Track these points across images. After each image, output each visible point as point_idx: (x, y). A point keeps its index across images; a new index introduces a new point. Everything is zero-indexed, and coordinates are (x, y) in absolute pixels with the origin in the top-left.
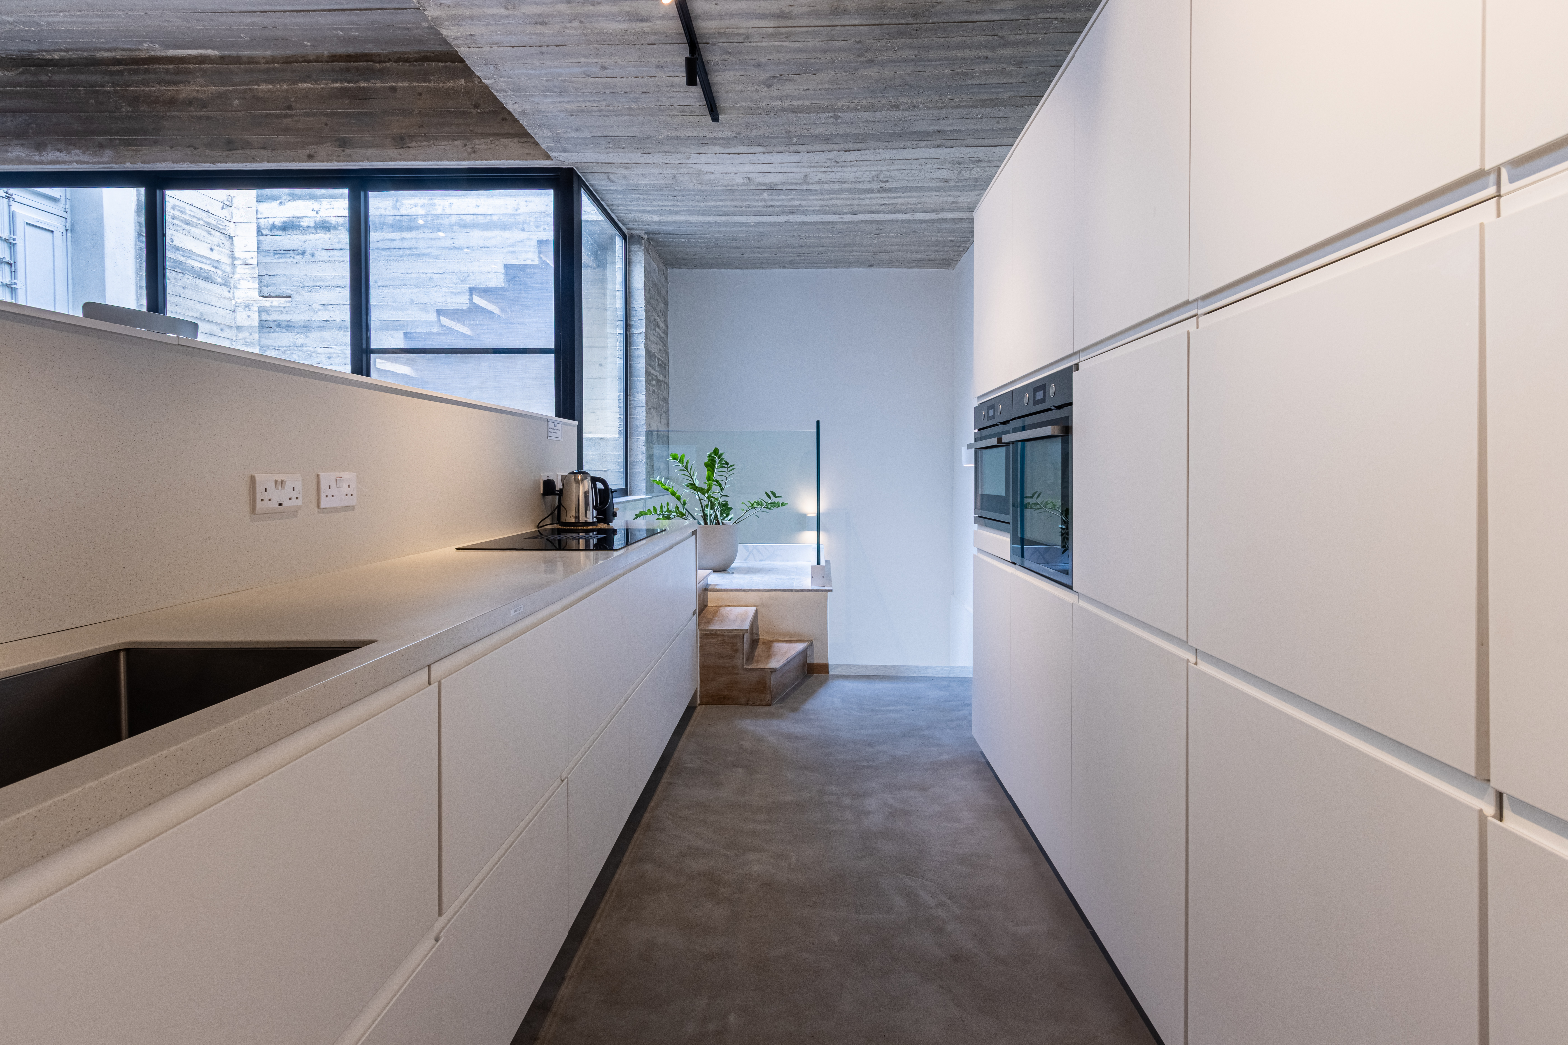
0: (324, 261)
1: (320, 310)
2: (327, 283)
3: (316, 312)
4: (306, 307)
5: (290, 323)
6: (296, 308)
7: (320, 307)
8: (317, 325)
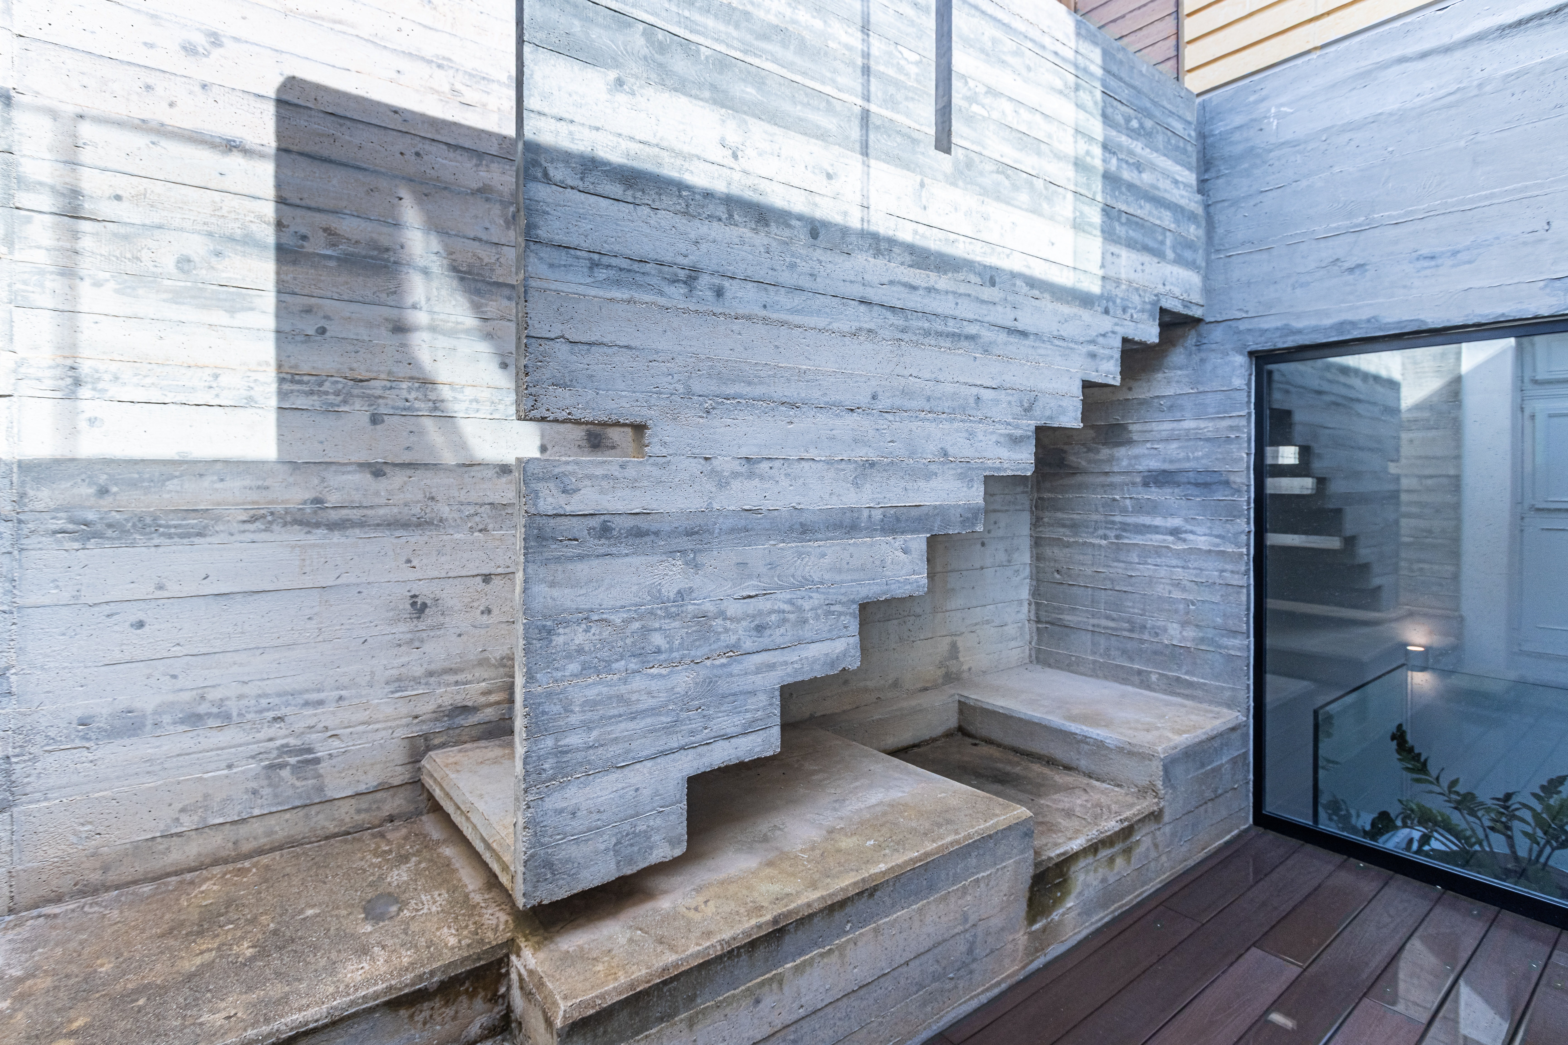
0: (749, 318)
1: (735, 475)
2: (758, 391)
3: (723, 484)
4: (695, 466)
5: (643, 523)
6: (663, 467)
7: (736, 466)
8: (729, 523)
